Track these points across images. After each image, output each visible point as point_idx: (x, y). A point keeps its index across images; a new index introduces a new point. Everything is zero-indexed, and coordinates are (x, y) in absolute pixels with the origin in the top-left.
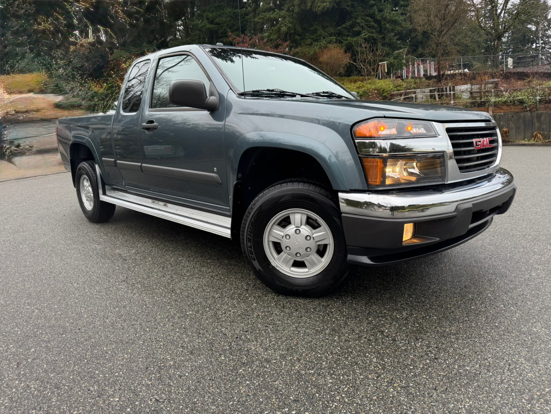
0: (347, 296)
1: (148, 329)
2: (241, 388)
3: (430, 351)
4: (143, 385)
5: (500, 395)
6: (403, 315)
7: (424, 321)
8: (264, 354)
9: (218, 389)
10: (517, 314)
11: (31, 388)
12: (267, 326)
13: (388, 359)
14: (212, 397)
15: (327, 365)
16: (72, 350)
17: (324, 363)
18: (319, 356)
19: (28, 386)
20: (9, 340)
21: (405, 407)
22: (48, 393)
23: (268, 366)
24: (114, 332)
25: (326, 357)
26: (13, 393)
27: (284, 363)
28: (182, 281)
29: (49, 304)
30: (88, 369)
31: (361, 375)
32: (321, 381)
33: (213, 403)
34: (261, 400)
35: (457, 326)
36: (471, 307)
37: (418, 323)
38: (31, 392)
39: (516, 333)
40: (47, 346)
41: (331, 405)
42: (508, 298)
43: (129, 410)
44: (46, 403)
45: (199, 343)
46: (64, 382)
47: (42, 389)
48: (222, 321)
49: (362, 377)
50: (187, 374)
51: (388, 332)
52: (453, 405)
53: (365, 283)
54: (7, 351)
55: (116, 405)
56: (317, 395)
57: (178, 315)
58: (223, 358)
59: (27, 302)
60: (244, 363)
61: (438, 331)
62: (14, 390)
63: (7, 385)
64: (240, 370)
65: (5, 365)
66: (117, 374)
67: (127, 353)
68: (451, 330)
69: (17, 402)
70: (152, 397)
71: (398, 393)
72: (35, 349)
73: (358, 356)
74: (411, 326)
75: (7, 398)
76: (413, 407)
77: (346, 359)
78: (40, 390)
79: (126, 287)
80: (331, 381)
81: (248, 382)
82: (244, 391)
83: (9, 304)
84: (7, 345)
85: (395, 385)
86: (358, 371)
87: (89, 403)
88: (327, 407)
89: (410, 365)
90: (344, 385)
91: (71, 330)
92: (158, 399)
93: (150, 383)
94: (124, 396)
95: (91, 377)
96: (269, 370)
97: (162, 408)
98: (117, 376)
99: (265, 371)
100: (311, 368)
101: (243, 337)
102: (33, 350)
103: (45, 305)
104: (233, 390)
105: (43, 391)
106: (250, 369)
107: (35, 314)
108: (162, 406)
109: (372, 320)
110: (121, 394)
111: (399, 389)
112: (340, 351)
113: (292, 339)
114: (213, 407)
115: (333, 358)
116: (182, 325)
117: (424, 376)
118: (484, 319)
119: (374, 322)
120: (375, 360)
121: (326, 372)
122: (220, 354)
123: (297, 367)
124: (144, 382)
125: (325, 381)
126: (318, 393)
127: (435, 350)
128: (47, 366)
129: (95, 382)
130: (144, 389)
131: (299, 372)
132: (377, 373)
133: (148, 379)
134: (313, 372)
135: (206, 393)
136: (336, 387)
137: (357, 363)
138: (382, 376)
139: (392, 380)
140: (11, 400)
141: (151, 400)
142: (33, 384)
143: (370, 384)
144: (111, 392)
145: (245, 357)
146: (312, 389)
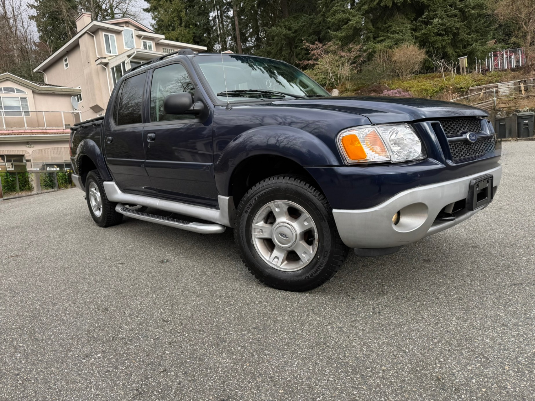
1: (175, 281)
2: (222, 318)
3: (378, 307)
7: (388, 287)
8: (248, 300)
9: (205, 317)
13: (339, 309)
14: (199, 322)
15: (290, 310)
16: (122, 290)
17: (288, 308)
18: (288, 304)
20: (85, 283)
21: (332, 338)
22: (100, 312)
24: (152, 282)
25: (292, 305)
26: (79, 310)
32: (280, 318)
33: (198, 325)
34: (231, 325)
37: (382, 289)
40: (107, 287)
43: (144, 324)
44: (97, 317)
45: (206, 291)
46: (111, 307)
47: (97, 310)
48: (228, 279)
49: (312, 318)
50: (189, 308)
51: (352, 293)
52: (370, 340)
54: (82, 289)
55: (138, 321)
58: (218, 300)
59: (103, 261)
60: (230, 304)
62: (81, 309)
63: (78, 306)
65: (79, 296)
69: (80, 315)
71: (332, 330)
76: (337, 339)
77: (307, 307)
81: (228, 315)
82: (223, 320)
83: (91, 263)
84: (84, 286)
85: (333, 325)
86: (311, 315)
88: (275, 333)
89: (355, 315)
90: (295, 322)
91: (125, 279)
93: (163, 311)
94: (145, 317)
95: (128, 306)
96: (246, 310)
97: (165, 325)
98: (145, 307)
99: (243, 310)
101: (239, 289)
102: (98, 289)
104: (216, 319)
106: (233, 308)
107: (105, 269)
111: (335, 328)
114: (198, 327)
115: (297, 305)
116: (199, 280)
119: (345, 285)
121: (287, 313)
122: (217, 298)
123: (267, 309)
124: (160, 310)
125: (283, 318)
126: (273, 325)
127: (382, 307)
128: (104, 298)
129: (130, 308)
130: (158, 314)
131: (267, 312)
132: (324, 317)
133: (163, 309)
134: (277, 313)
135: (197, 319)
136: (289, 323)
137: (313, 310)
138: (327, 319)
139: (334, 322)
140: (78, 314)
141: (160, 320)
142: (92, 307)
143: (314, 323)
144: (137, 314)
145: (234, 301)
146: (270, 322)
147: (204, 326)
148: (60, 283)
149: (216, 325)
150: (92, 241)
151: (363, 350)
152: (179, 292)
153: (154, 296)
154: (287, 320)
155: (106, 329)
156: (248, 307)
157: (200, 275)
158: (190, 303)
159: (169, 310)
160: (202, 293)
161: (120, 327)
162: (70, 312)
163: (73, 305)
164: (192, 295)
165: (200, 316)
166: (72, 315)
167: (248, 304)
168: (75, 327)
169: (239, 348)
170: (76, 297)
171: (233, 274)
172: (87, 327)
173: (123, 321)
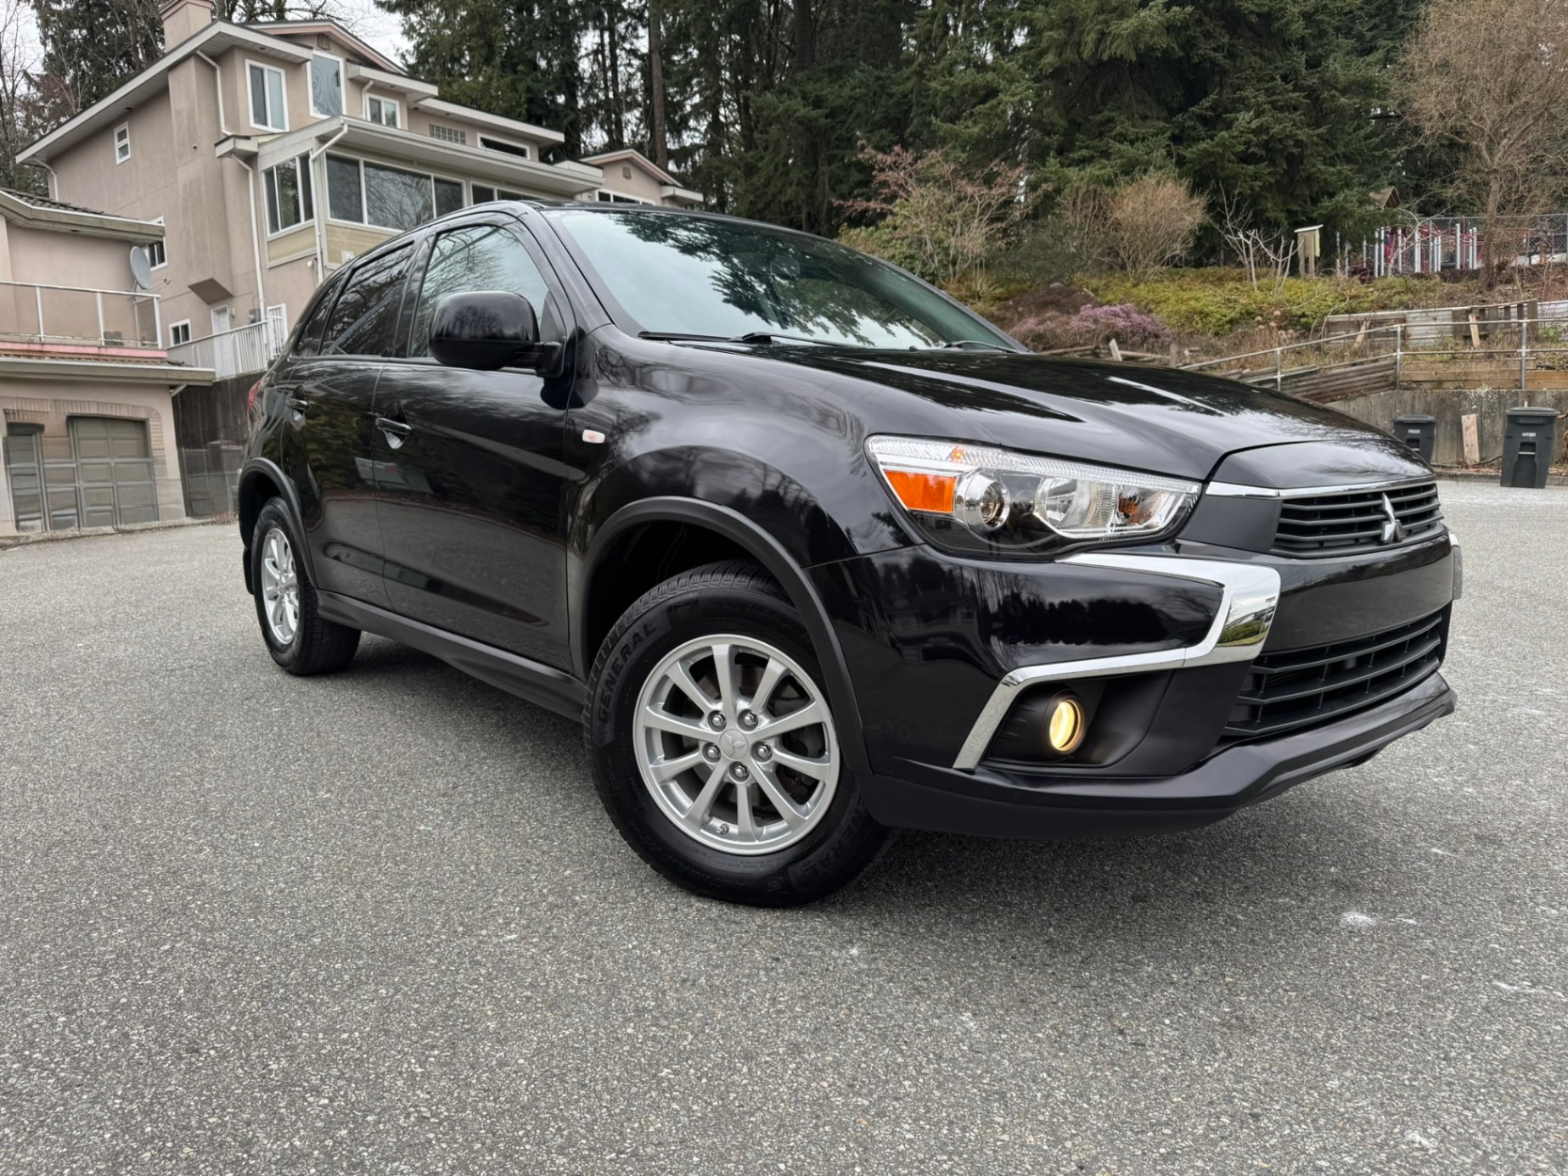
0: (1038, 903)
1: (460, 929)
2: (652, 1118)
3: (1243, 1091)
4: (401, 1073)
6: (1191, 973)
7: (1252, 998)
8: (745, 1034)
9: (588, 1112)
11: (130, 1042)
12: (777, 960)
13: (1101, 1096)
14: (565, 1133)
15: (913, 1090)
16: (258, 958)
17: (907, 1083)
18: (900, 1060)
19: (126, 1035)
20: (121, 915)
22: (167, 1059)
23: (745, 1070)
24: (376, 925)
25: (919, 1068)
26: (85, 1048)
27: (793, 1066)
28: (591, 808)
29: (242, 836)
31: (1004, 1132)
32: (882, 1132)
33: (561, 1150)
34: (695, 1159)
35: (1356, 1028)
36: (1418, 976)
37: (1231, 1004)
38: (126, 1053)
39: (1547, 1072)
40: (202, 942)
42: (1553, 963)
43: (344, 1132)
44: (152, 1085)
45: (580, 981)
46: (212, 1037)
47: (155, 1047)
48: (660, 932)
49: (1006, 1137)
50: (521, 1061)
51: (1128, 1018)
53: (1107, 868)
54: (105, 943)
55: (318, 1117)
57: (550, 899)
58: (630, 1031)
59: (193, 824)
60: (680, 1053)
61: (1286, 1036)
62: (91, 1042)
63: (80, 1026)
64: (666, 1070)
65: (91, 976)
66: (345, 1036)
67: (387, 986)
68: (1329, 1037)
69: (87, 1073)
70: (412, 1109)
72: (173, 947)
73: (1014, 1075)
74: (1206, 1009)
75: (68, 1059)
77: (977, 1079)
78: (149, 1050)
79: (444, 811)
80: (910, 1136)
81: (675, 1106)
82: (658, 1131)
84: (112, 928)
86: (1000, 1120)
87: (255, 1099)
89: (1167, 1124)
90: (944, 1153)
92: (427, 1115)
93: (419, 1070)
94: (345, 1096)
95: (282, 1036)
96: (745, 1082)
97: (429, 1141)
98: (345, 1042)
99: (733, 1083)
100: (865, 1091)
101: (703, 980)
102: (167, 947)
103: (233, 837)
104: (629, 1120)
105: (157, 1053)
106: (692, 1071)
107: (202, 857)
108: (431, 1136)
109: (1091, 979)
110: (340, 1088)
112: (963, 1056)
113: (837, 1003)
114: (561, 1160)
115: (938, 1071)
116: (550, 928)
117: (1199, 1163)
118: (1450, 1017)
119: (1094, 983)
121: (904, 1108)
122: (627, 1020)
123: (825, 1084)
124: (406, 1065)
125: (893, 1133)
126: (861, 1165)
127: (1259, 1091)
128: (187, 991)
129: (287, 1048)
130: (400, 1083)
131: (827, 1098)
132: (1054, 1133)
133: (418, 1061)
134: (866, 1103)
135: (555, 1118)
136: (921, 1156)
137: (1003, 1096)
138: (1068, 1144)
139: (1095, 1159)
140: (75, 1066)
141: (408, 1116)
142: (137, 1033)
143: (1022, 1162)
144: (315, 1081)
145: (690, 1037)
146: (849, 1149)
147: (584, 1158)
148: (25, 914)
149: (635, 1154)
150: (161, 736)
152: (475, 981)
153: (382, 992)
154: (910, 1141)
155: (187, 1150)
156: (750, 1070)
157: (552, 907)
158: (523, 1037)
159: (442, 1065)
160: (565, 988)
161: (247, 1144)
162: (48, 1052)
163: (62, 1019)
164: (528, 998)
165: (567, 1103)
166: (53, 1072)
167: (748, 1057)
168: (59, 1132)
170: (76, 981)
171: (676, 909)
172: (107, 1136)
173: (256, 1111)
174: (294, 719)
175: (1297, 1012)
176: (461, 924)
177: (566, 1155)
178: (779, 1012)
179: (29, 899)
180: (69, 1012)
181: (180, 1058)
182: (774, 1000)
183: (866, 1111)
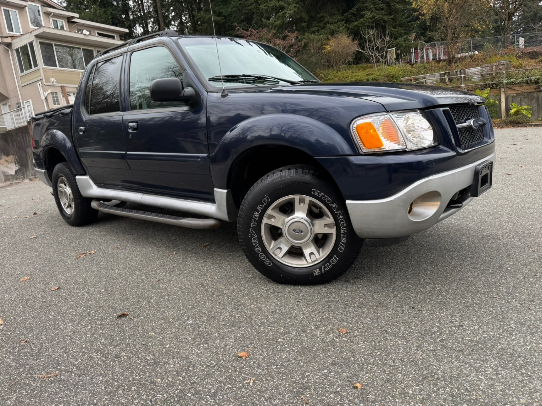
0: (372, 274)
1: (190, 307)
2: (282, 354)
3: (455, 319)
4: (193, 354)
5: (524, 355)
6: (426, 289)
7: (447, 293)
8: (299, 325)
9: (261, 355)
10: (537, 285)
11: (94, 359)
12: (299, 302)
13: (415, 327)
14: (257, 362)
15: (359, 334)
16: (124, 326)
17: (356, 332)
18: (351, 326)
19: (91, 357)
20: (67, 319)
21: (435, 367)
22: (110, 362)
23: (304, 335)
24: (160, 310)
25: (358, 328)
26: (79, 363)
27: (319, 332)
29: (96, 288)
30: (141, 342)
32: (355, 347)
33: (258, 368)
34: (302, 364)
35: (480, 297)
36: (491, 280)
37: (442, 296)
38: (94, 362)
39: (537, 301)
41: (366, 367)
42: (527, 271)
43: (184, 374)
44: (110, 370)
45: (238, 317)
46: (122, 352)
47: (104, 359)
48: (257, 298)
49: (393, 343)
50: (231, 344)
51: (413, 304)
52: (479, 365)
53: (388, 261)
54: (66, 329)
55: (173, 371)
56: (352, 358)
57: (216, 293)
58: (262, 329)
59: (76, 287)
60: (282, 333)
61: (461, 302)
62: (80, 361)
63: (73, 356)
64: (280, 339)
65: (68, 340)
68: (473, 301)
69: (84, 370)
70: (203, 364)
71: (427, 355)
72: (92, 327)
73: (387, 325)
74: (435, 298)
75: (75, 367)
76: (442, 367)
77: (376, 328)
78: (102, 360)
79: (164, 271)
81: (288, 349)
82: (286, 357)
84: (66, 324)
85: (424, 349)
86: (388, 338)
88: (363, 368)
89: (437, 332)
90: (376, 350)
92: (209, 364)
93: (199, 352)
94: (178, 363)
95: (146, 349)
96: (306, 339)
97: (214, 372)
99: (302, 340)
101: (278, 311)
102: (90, 327)
103: (93, 289)
104: (275, 355)
105: (106, 361)
106: (288, 338)
107: (85, 297)
108: (214, 370)
109: (398, 294)
110: (175, 361)
111: (428, 352)
112: (369, 322)
113: (324, 312)
114: (259, 371)
115: (363, 327)
116: (220, 302)
117: (451, 341)
118: (505, 290)
119: (399, 295)
120: (403, 328)
121: (358, 339)
122: (260, 326)
123: (331, 336)
124: (194, 351)
125: (358, 347)
126: (353, 357)
127: (459, 319)
128: (105, 340)
129: (150, 352)
130: (195, 357)
131: (333, 340)
132: (406, 339)
133: (197, 349)
135: (251, 359)
136: (370, 352)
137: (386, 331)
138: (411, 342)
139: (421, 345)
140: (79, 368)
141: (202, 366)
142: (95, 355)
143: (400, 349)
144: (166, 360)
145: (282, 328)
146: (347, 353)
147: (266, 369)
148: (30, 324)
149: (282, 365)
151: (481, 379)
152: (204, 322)
153: (174, 330)
154: (365, 348)
155: (133, 388)
156: (306, 335)
157: (218, 296)
158: (228, 337)
159: (206, 349)
160: (234, 320)
161: (153, 383)
162: (66, 366)
163: (65, 355)
164: (224, 325)
166: (72, 372)
167: (304, 331)
168: (85, 390)
169: (332, 396)
170: (63, 342)
171: (259, 291)
172: (103, 388)
173: (150, 373)
174: (92, 247)
175: (461, 295)
176: (190, 305)
177: (260, 369)
178: (307, 317)
179: (29, 319)
180: (66, 353)
181: (115, 361)
182: (303, 314)
183: (347, 342)
